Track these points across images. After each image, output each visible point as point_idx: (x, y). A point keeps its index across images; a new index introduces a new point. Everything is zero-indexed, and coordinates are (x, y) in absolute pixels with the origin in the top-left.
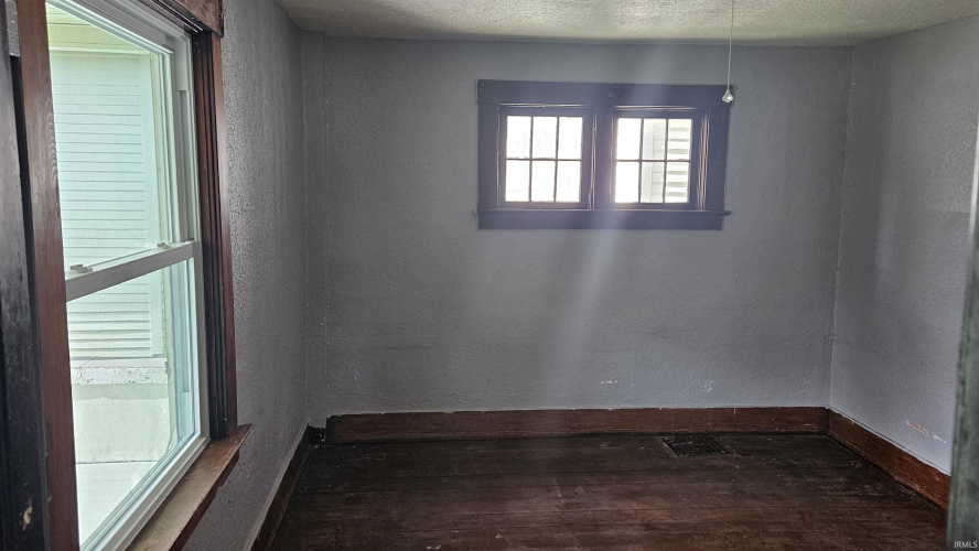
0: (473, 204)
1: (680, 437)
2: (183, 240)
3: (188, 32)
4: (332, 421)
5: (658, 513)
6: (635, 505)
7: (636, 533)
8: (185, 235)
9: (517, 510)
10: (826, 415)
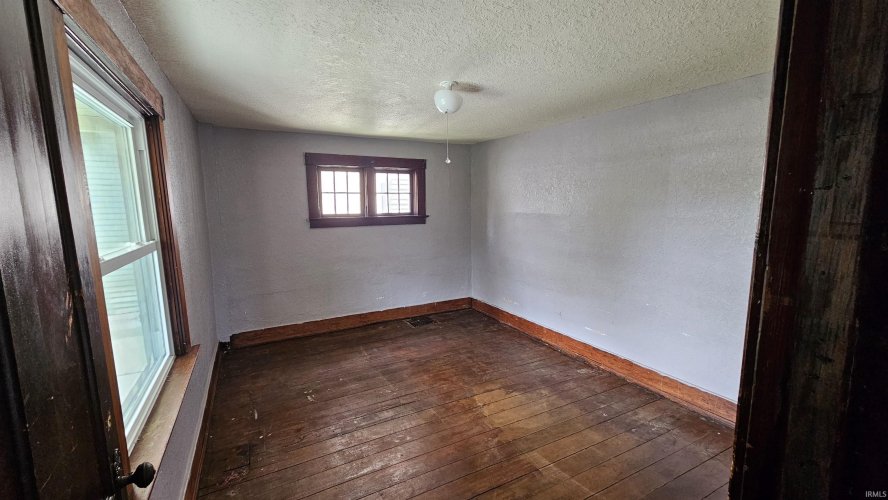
0: (306, 215)
1: (414, 319)
2: (148, 241)
3: (144, 115)
4: (233, 337)
5: (413, 353)
6: (403, 353)
7: (406, 364)
8: (150, 237)
9: (347, 365)
10: (471, 301)
